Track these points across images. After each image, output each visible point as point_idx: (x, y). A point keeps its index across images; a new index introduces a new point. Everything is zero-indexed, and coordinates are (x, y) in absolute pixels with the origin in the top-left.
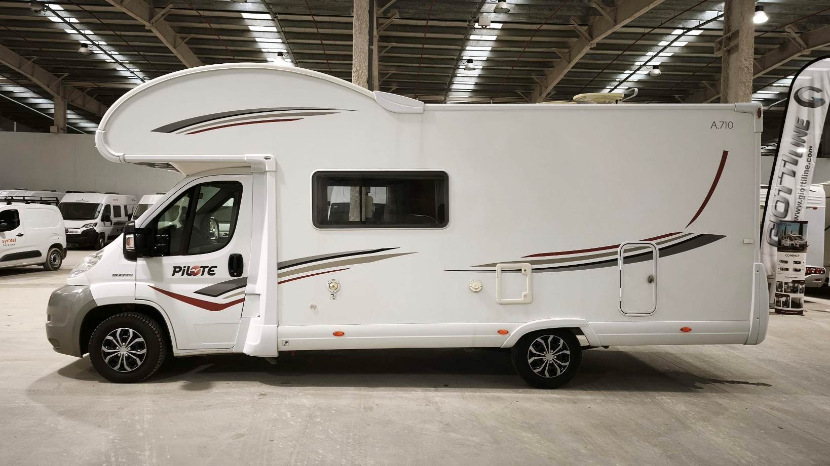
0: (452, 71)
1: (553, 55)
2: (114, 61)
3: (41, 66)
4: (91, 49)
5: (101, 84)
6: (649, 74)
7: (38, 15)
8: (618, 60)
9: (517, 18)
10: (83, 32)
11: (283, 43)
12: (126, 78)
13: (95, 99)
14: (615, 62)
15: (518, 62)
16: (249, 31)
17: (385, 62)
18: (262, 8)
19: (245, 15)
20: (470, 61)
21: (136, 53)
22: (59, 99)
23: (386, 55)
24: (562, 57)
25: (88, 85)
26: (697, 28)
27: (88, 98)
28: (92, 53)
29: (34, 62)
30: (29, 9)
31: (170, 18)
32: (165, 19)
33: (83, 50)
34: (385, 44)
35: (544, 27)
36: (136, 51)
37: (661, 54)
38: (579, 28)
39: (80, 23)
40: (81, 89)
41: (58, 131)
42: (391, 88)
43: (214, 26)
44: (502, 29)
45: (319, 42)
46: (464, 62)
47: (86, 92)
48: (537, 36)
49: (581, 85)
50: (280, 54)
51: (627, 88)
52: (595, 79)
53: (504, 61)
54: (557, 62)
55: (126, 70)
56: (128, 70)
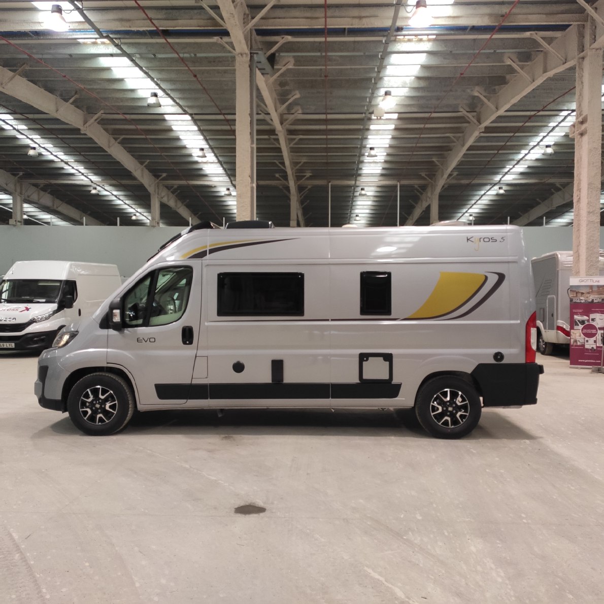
0: (357, 158)
1: (449, 140)
2: (60, 160)
4: (39, 151)
5: (52, 181)
6: (543, 153)
8: (511, 142)
9: (409, 108)
10: (30, 137)
11: (204, 139)
12: (72, 175)
13: (49, 193)
14: (508, 144)
15: (416, 147)
16: (173, 130)
17: (295, 152)
18: (180, 111)
19: (167, 117)
20: (371, 149)
21: (78, 153)
22: (17, 194)
23: (295, 146)
24: (456, 141)
25: (42, 182)
27: (42, 193)
28: (40, 155)
31: (102, 122)
32: (99, 123)
33: (32, 152)
35: (435, 115)
36: (77, 152)
37: (551, 134)
38: (468, 114)
39: (28, 129)
40: (36, 185)
41: (16, 224)
42: (305, 176)
43: (139, 127)
44: (399, 119)
46: (367, 149)
47: (40, 187)
48: (430, 124)
49: (481, 165)
51: (526, 166)
52: (493, 159)
53: (405, 147)
54: (454, 146)
55: (71, 168)
56: (73, 168)
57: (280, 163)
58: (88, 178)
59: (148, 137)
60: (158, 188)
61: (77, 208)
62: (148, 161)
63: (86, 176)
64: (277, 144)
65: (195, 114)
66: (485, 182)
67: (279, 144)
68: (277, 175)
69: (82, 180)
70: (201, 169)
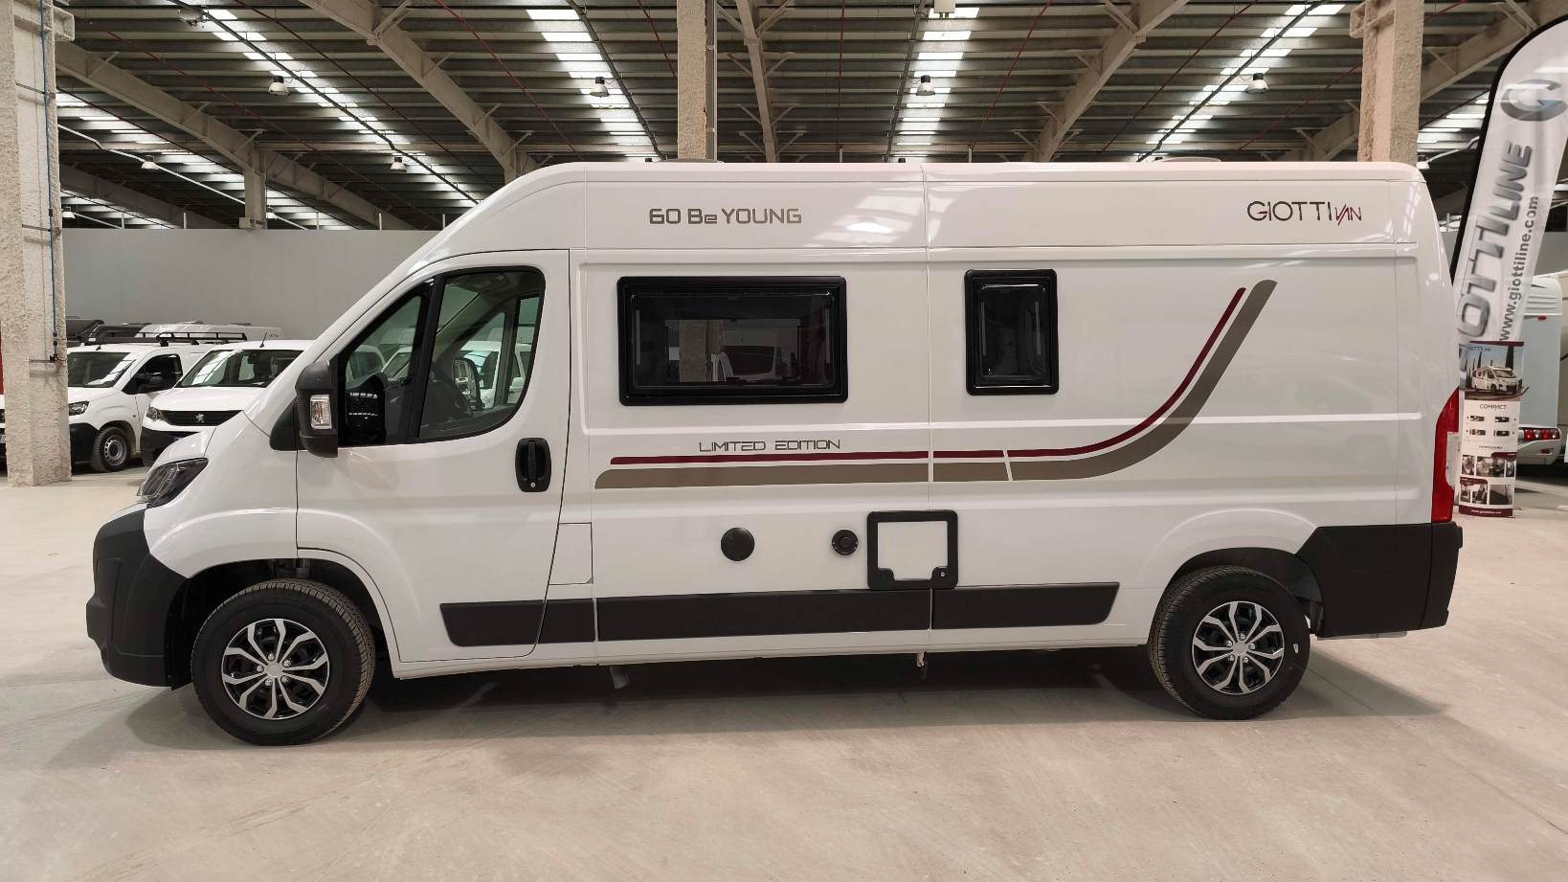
0: (896, 100)
1: (1072, 62)
2: (331, 105)
3: (218, 117)
4: (291, 85)
5: (318, 145)
6: (1246, 91)
7: (194, 29)
8: (1189, 67)
10: (272, 56)
11: (603, 61)
12: (355, 132)
13: (312, 170)
14: (1183, 71)
15: (1009, 77)
16: (543, 42)
17: (779, 87)
19: (533, 14)
20: (925, 79)
21: (365, 90)
22: (251, 172)
23: (780, 74)
24: (1083, 61)
25: (298, 146)
27: (301, 169)
28: (293, 93)
29: (206, 111)
30: (175, 19)
31: (408, 24)
32: (402, 26)
33: (276, 87)
34: (775, 55)
35: (1051, 10)
36: (365, 87)
37: (1266, 53)
38: (1116, 10)
39: (267, 41)
40: (288, 154)
41: (253, 226)
42: (796, 134)
43: (483, 36)
44: (979, 18)
45: (662, 56)
46: (914, 81)
47: (296, 158)
48: (1040, 28)
49: (1126, 115)
50: (601, 81)
51: (1210, 117)
52: (1151, 103)
53: (986, 78)
54: (1080, 75)
55: (352, 119)
56: (357, 119)
57: (748, 109)
58: (386, 140)
59: (498, 56)
60: (518, 160)
61: (367, 199)
62: (498, 105)
63: (381, 136)
64: (745, 69)
65: (590, 8)
66: (1130, 147)
67: (751, 69)
68: (742, 133)
69: (374, 143)
70: (599, 122)
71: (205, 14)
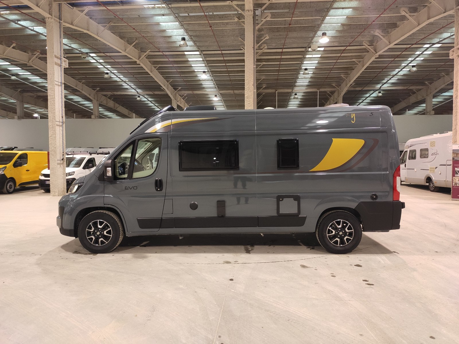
0: (296, 75)
1: (353, 63)
2: (121, 81)
3: (86, 85)
4: (110, 75)
5: (115, 93)
6: (410, 71)
7: (85, 59)
8: (392, 64)
9: (332, 44)
10: (106, 67)
11: (205, 66)
12: (127, 89)
13: (112, 100)
15: (333, 68)
16: (188, 61)
17: (259, 73)
18: (195, 48)
19: (186, 53)
20: (306, 69)
21: (132, 76)
22: (95, 101)
23: (260, 69)
24: (358, 63)
25: (109, 93)
26: (438, 43)
27: (109, 100)
28: (111, 77)
29: (82, 83)
30: (80, 57)
31: (149, 57)
32: (146, 58)
33: (106, 76)
34: (259, 63)
35: (348, 48)
36: (132, 75)
37: (417, 59)
38: (369, 47)
39: (105, 62)
40: (105, 95)
41: (95, 118)
42: (263, 87)
43: (170, 59)
44: (324, 51)
45: (224, 64)
46: (302, 70)
47: (108, 97)
48: (344, 53)
49: (370, 79)
50: (204, 72)
51: (397, 79)
52: (379, 75)
53: (325, 68)
54: (356, 67)
55: (127, 85)
58: (136, 91)
59: (174, 65)
62: (172, 80)
65: (204, 51)
66: (369, 89)
69: (132, 92)
70: (202, 84)
71: (89, 55)
